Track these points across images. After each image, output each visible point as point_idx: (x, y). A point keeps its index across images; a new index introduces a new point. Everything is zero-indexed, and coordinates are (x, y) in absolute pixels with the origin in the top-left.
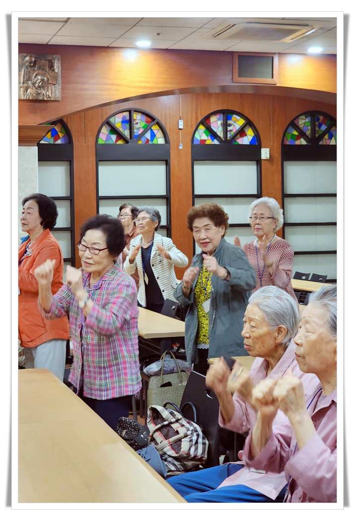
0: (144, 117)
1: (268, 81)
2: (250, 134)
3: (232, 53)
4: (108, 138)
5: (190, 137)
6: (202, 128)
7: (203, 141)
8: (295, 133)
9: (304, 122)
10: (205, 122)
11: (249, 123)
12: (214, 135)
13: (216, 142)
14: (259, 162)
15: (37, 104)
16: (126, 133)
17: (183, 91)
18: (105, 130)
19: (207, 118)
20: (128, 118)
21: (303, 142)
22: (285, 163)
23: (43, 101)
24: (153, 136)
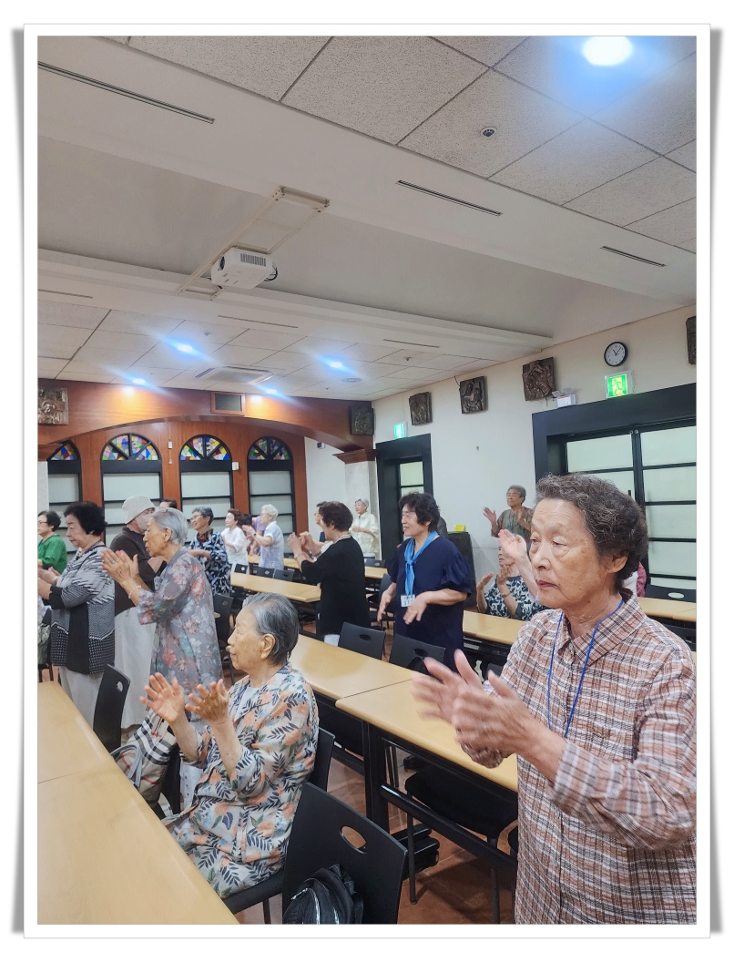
0: (141, 440)
1: (238, 413)
2: (223, 453)
3: (210, 392)
4: (111, 455)
5: (178, 455)
6: (187, 448)
7: (188, 458)
8: (256, 451)
9: (261, 444)
10: (189, 443)
11: (222, 444)
12: (196, 453)
13: (198, 458)
14: (230, 472)
15: (47, 427)
16: (126, 452)
17: (171, 420)
18: (108, 449)
19: (191, 440)
20: (127, 440)
21: (262, 458)
22: (250, 473)
23: (52, 424)
24: (148, 453)
